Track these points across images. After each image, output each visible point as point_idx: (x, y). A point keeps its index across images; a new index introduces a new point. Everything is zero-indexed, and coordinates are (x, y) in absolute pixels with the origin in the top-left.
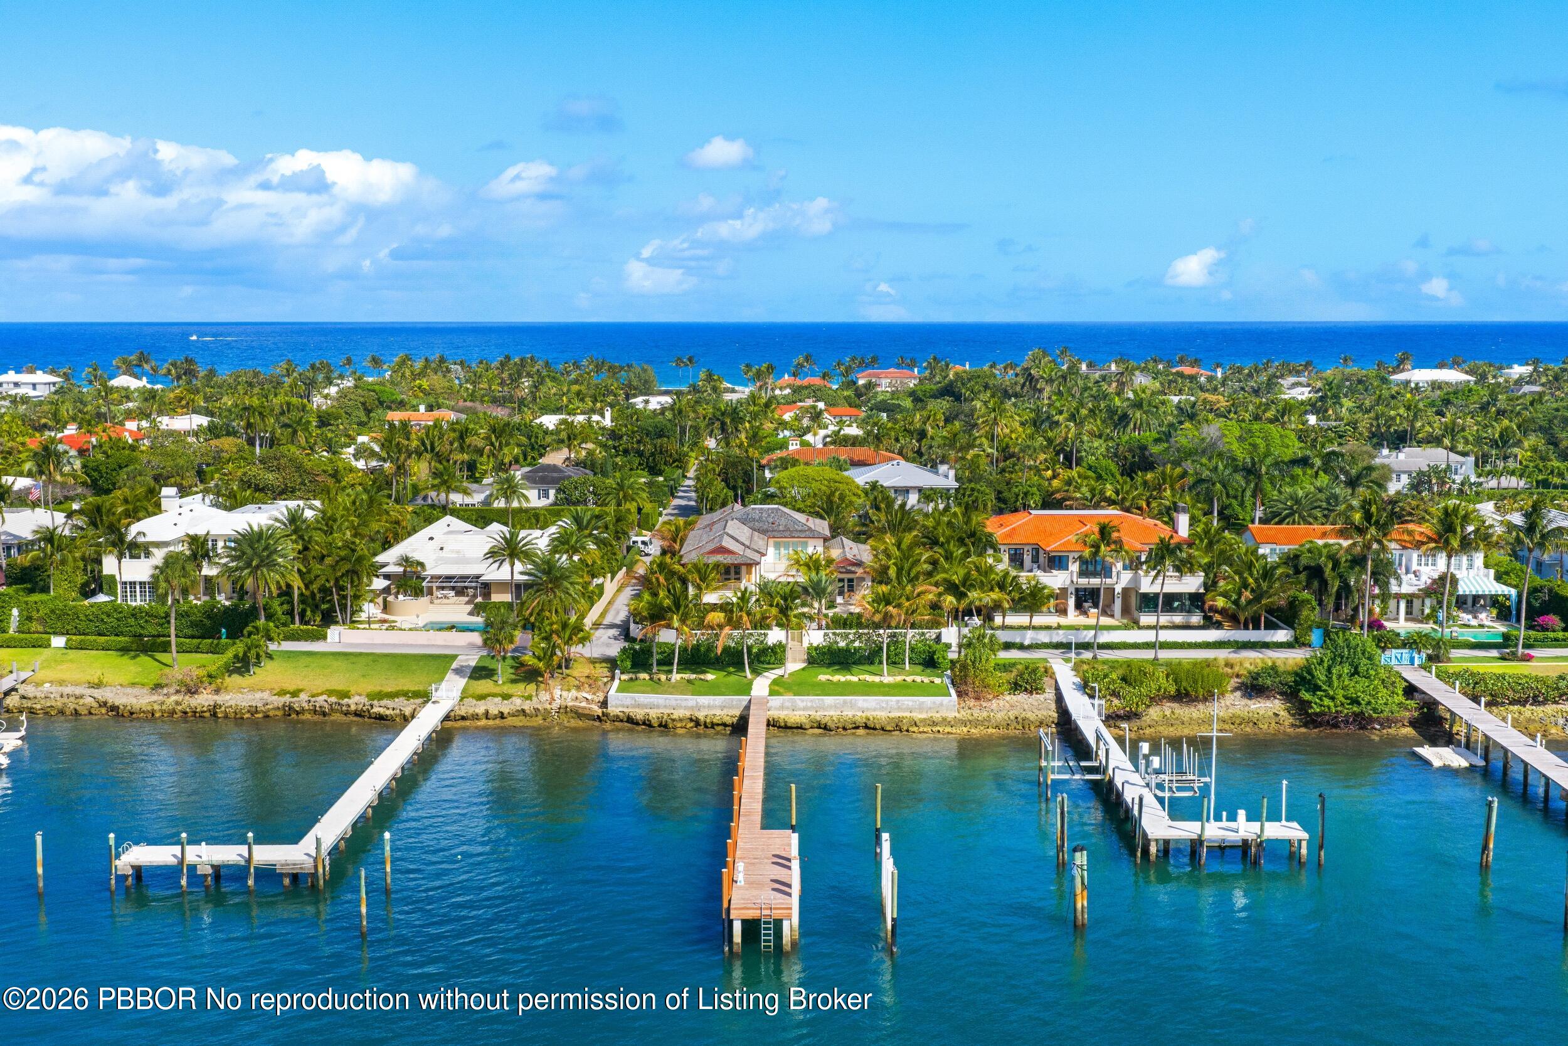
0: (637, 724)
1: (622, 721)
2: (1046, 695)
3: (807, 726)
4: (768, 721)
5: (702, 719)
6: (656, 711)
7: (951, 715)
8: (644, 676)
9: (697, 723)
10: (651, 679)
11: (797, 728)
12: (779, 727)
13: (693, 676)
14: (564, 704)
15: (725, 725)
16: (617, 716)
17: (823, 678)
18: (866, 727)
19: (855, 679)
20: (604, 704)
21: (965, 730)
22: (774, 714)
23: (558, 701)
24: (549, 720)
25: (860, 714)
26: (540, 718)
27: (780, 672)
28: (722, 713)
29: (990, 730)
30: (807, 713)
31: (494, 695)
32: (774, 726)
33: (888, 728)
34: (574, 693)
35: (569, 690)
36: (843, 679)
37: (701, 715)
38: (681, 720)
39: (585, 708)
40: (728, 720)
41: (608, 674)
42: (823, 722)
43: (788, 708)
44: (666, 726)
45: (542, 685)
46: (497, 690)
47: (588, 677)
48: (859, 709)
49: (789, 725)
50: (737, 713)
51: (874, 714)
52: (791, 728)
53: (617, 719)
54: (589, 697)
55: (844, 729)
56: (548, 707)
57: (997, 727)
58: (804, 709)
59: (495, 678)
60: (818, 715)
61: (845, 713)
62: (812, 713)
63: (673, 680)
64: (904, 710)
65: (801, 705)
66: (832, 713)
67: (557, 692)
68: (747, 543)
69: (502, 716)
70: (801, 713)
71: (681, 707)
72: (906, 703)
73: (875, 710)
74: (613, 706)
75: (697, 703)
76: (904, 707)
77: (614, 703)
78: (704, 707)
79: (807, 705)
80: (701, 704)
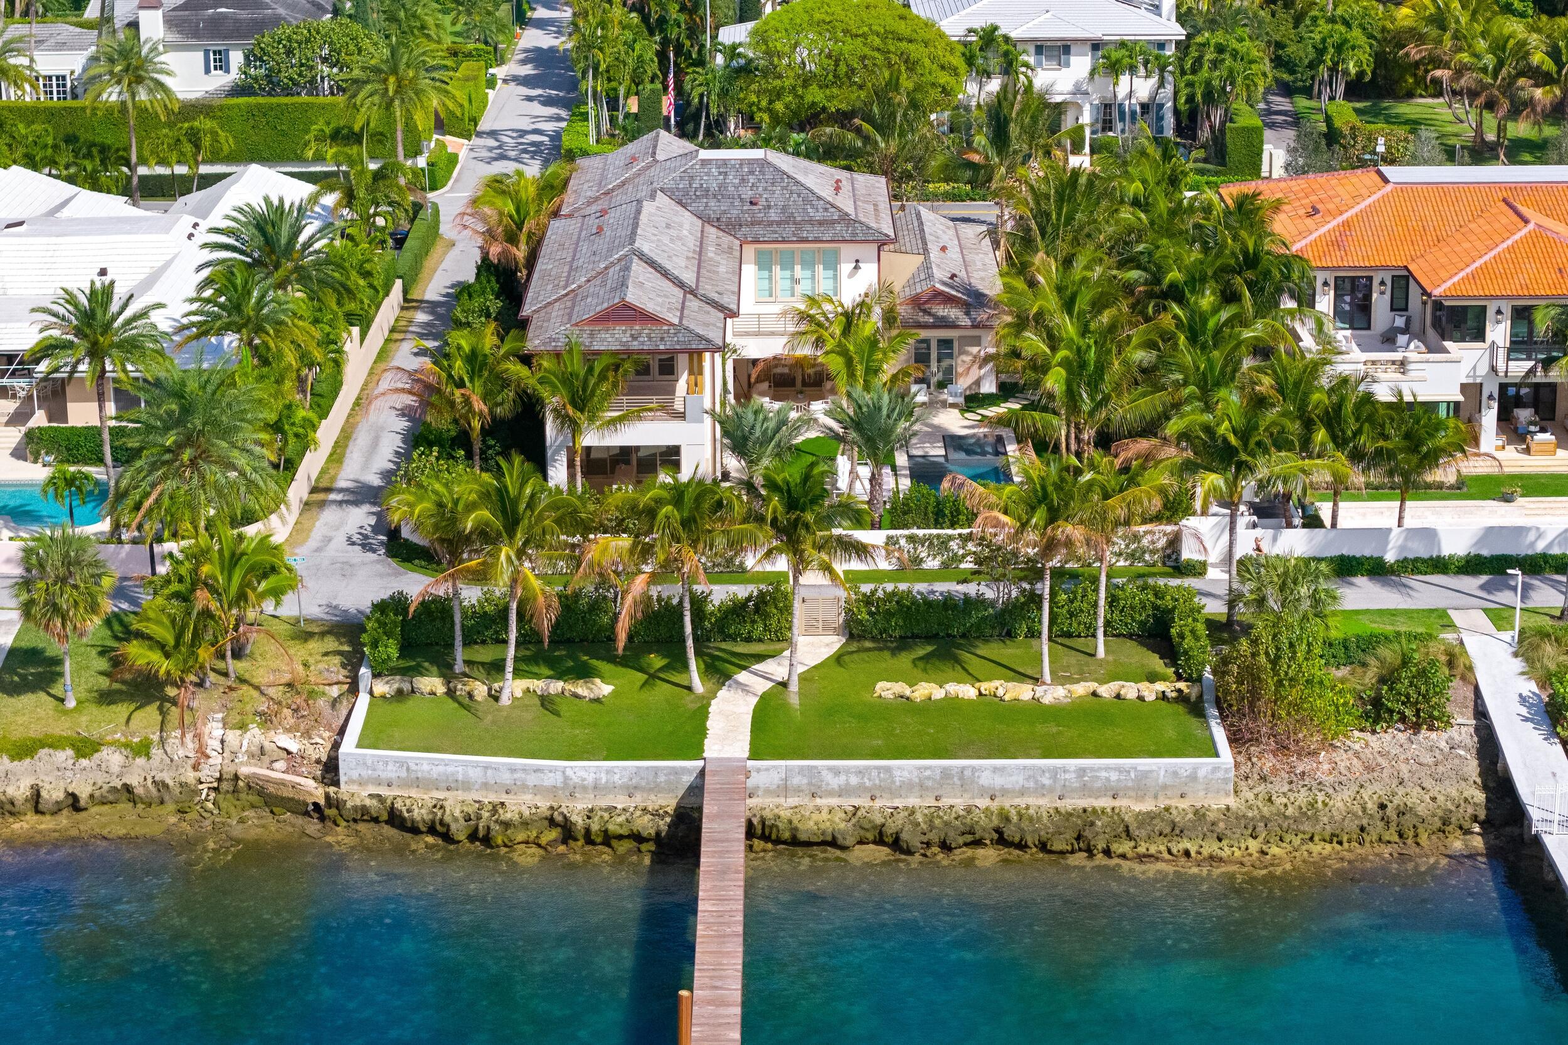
0: (414, 830)
1: (376, 820)
2: (1453, 732)
3: (850, 841)
4: (750, 825)
5: (578, 820)
6: (461, 795)
7: (1217, 802)
8: (431, 683)
9: (567, 831)
10: (451, 693)
11: (824, 843)
12: (778, 841)
13: (557, 686)
14: (230, 769)
15: (638, 838)
16: (364, 810)
17: (887, 689)
18: (1001, 840)
19: (968, 692)
20: (330, 770)
21: (1254, 845)
22: (767, 805)
23: (216, 760)
24: (192, 816)
25: (983, 803)
26: (171, 807)
27: (776, 669)
28: (631, 804)
29: (1317, 848)
30: (848, 802)
31: (54, 743)
32: (765, 838)
33: (1058, 846)
34: (255, 734)
35: (243, 727)
36: (938, 694)
37: (576, 810)
38: (525, 824)
39: (283, 783)
40: (646, 825)
41: (342, 675)
42: (891, 828)
43: (798, 791)
44: (487, 840)
45: (175, 711)
46: (62, 728)
47: (290, 685)
48: (983, 791)
49: (803, 837)
50: (670, 803)
51: (1022, 802)
52: (808, 844)
53: (364, 815)
54: (293, 747)
55: (945, 847)
56: (190, 776)
57: (1334, 838)
58: (841, 792)
59: (57, 690)
60: (878, 808)
61: (945, 802)
62: (863, 802)
63: (505, 700)
64: (1098, 794)
65: (835, 782)
66: (913, 801)
67: (214, 730)
68: (689, 278)
69: (74, 803)
70: (834, 801)
71: (524, 788)
72: (1104, 774)
73: (1022, 792)
74: (351, 781)
75: (566, 778)
76: (1098, 784)
77: (355, 775)
78: (584, 788)
79: (848, 784)
80: (576, 779)
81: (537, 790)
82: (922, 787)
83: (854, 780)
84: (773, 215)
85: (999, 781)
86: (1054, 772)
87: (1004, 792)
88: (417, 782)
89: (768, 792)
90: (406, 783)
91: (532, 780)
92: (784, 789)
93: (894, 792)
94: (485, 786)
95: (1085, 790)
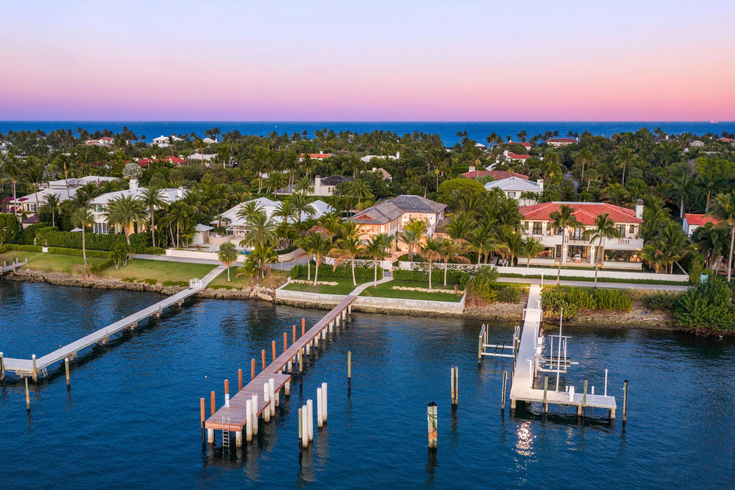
1: (281, 304)
2: (520, 305)
5: (321, 306)
6: (299, 300)
7: (458, 312)
8: (302, 281)
12: (358, 311)
13: (327, 283)
14: (256, 294)
17: (395, 288)
19: (412, 289)
20: (275, 295)
22: (360, 306)
23: (254, 293)
27: (373, 283)
28: (332, 303)
30: (378, 306)
31: (223, 287)
34: (264, 289)
35: (262, 287)
36: (406, 289)
37: (321, 304)
39: (263, 296)
41: (285, 279)
46: (226, 284)
47: (274, 280)
48: (407, 306)
49: (366, 312)
51: (415, 309)
53: (280, 302)
56: (248, 295)
58: (377, 304)
61: (398, 308)
62: (381, 306)
63: (315, 284)
65: (375, 302)
66: (391, 307)
67: (256, 287)
69: (222, 297)
70: (374, 306)
71: (311, 299)
72: (433, 304)
73: (415, 307)
74: (278, 297)
76: (432, 306)
77: (279, 295)
81: (314, 299)
82: (394, 304)
83: (379, 302)
84: (414, 207)
85: (410, 304)
86: (422, 303)
87: (411, 307)
89: (361, 303)
90: (288, 297)
91: (313, 297)
92: (364, 302)
93: (388, 305)
94: (304, 298)
95: (429, 307)
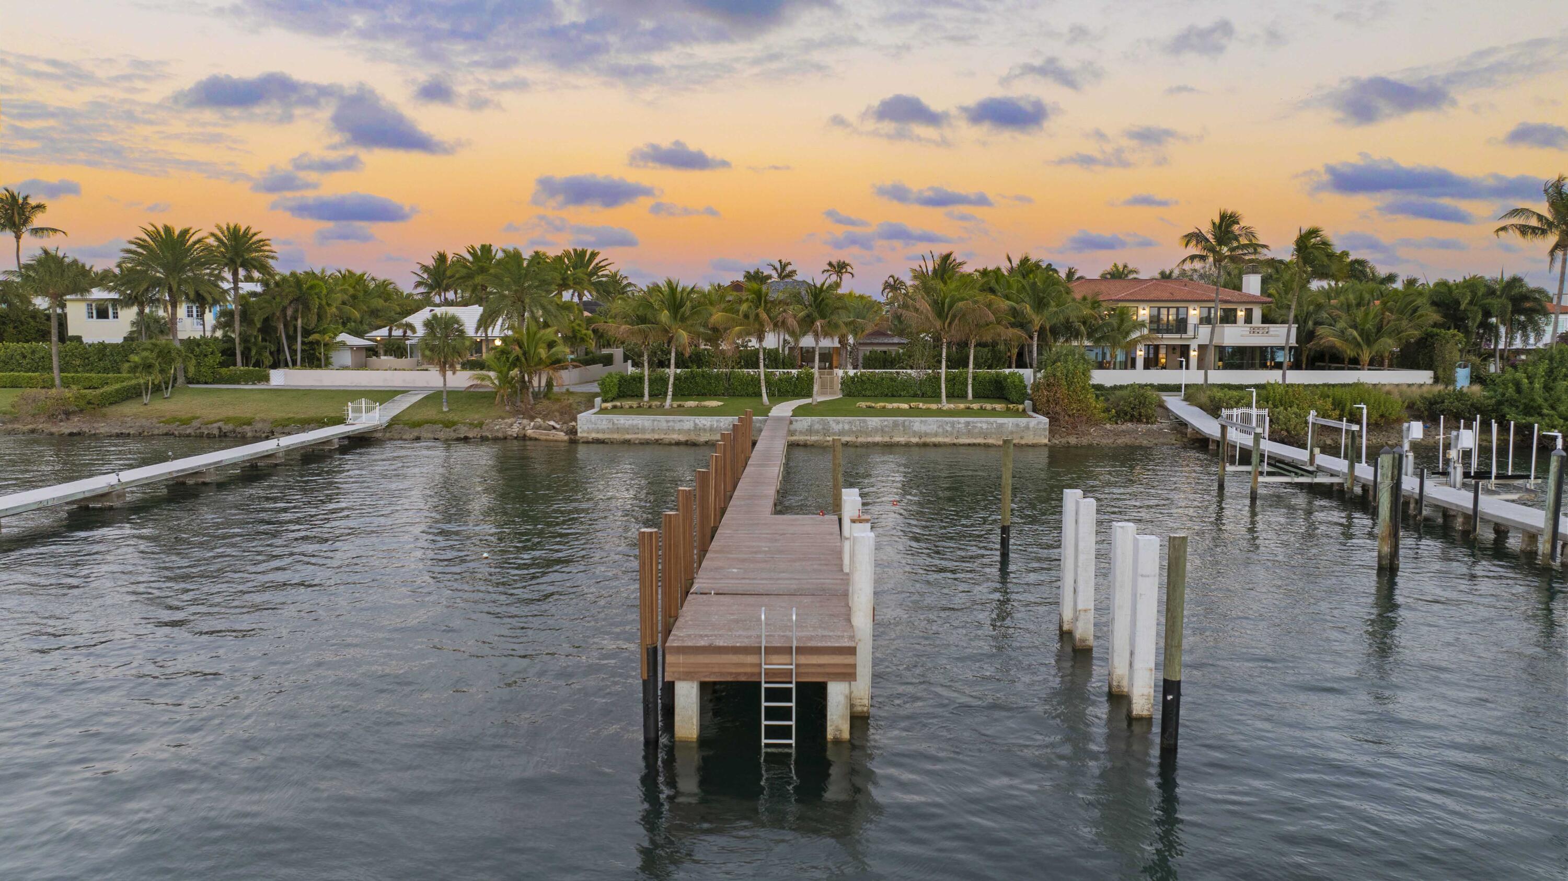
2: (1160, 423)
4: (791, 442)
7: (1040, 440)
8: (631, 403)
10: (640, 406)
12: (805, 448)
13: (693, 403)
14: (522, 432)
16: (589, 440)
17: (863, 404)
20: (573, 430)
22: (802, 436)
27: (805, 401)
30: (843, 439)
34: (538, 421)
43: (817, 432)
48: (915, 434)
58: (840, 434)
59: (441, 406)
60: (859, 442)
61: (895, 440)
62: (851, 439)
63: (667, 406)
64: (976, 435)
65: (836, 427)
66: (878, 439)
67: (517, 420)
71: (673, 431)
72: (979, 425)
73: (936, 435)
74: (583, 431)
75: (696, 424)
76: (976, 431)
77: (585, 428)
78: (705, 430)
79: (843, 429)
80: (701, 425)
81: (680, 431)
82: (882, 431)
83: (847, 427)
85: (923, 428)
86: (953, 424)
87: (926, 434)
88: (618, 430)
89: (801, 432)
90: (611, 431)
91: (678, 426)
92: (810, 431)
93: (868, 434)
94: (653, 431)
95: (969, 433)
